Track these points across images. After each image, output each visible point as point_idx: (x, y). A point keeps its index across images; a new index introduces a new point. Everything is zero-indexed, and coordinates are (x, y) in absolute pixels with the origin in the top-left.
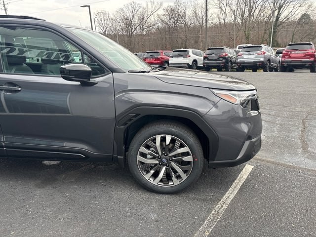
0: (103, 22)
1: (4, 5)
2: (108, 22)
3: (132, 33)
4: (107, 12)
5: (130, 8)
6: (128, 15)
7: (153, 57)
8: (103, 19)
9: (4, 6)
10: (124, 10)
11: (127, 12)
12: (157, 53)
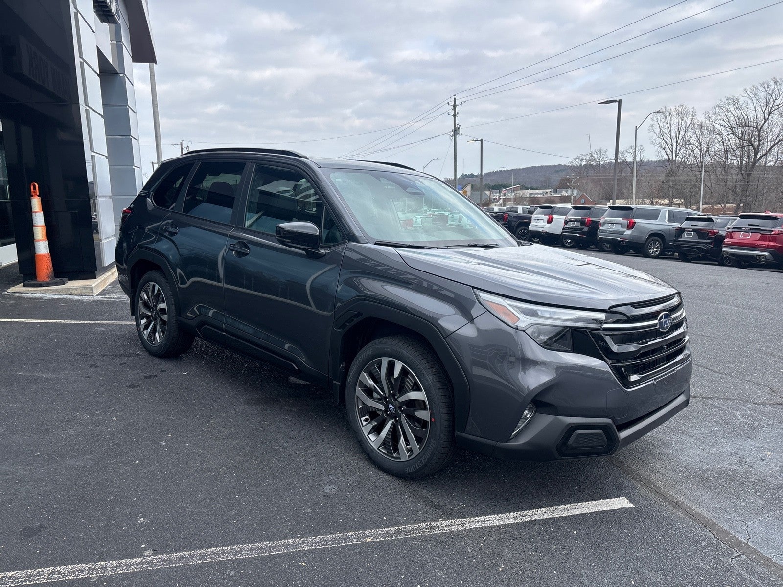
0: (673, 134)
1: (455, 106)
2: (688, 134)
3: (755, 162)
4: (691, 110)
5: (762, 94)
6: (752, 115)
7: (755, 231)
8: (674, 128)
9: (454, 109)
10: (741, 102)
11: (751, 106)
12: (774, 218)
